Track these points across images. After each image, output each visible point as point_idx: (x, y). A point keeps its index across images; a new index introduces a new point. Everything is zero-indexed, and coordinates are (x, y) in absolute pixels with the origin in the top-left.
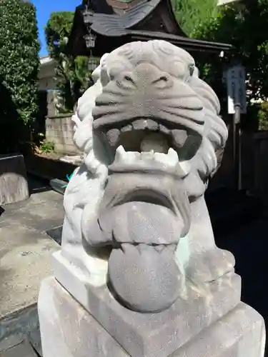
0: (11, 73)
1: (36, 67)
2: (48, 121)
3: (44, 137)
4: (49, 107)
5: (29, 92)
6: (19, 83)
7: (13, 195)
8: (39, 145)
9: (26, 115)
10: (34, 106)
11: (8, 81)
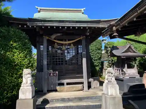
0: (95, 58)
1: (101, 56)
2: (104, 70)
3: (102, 75)
4: (104, 66)
5: (99, 62)
6: (97, 60)
7: (96, 86)
8: (101, 77)
9: (98, 68)
10: (100, 66)
11: (94, 60)
